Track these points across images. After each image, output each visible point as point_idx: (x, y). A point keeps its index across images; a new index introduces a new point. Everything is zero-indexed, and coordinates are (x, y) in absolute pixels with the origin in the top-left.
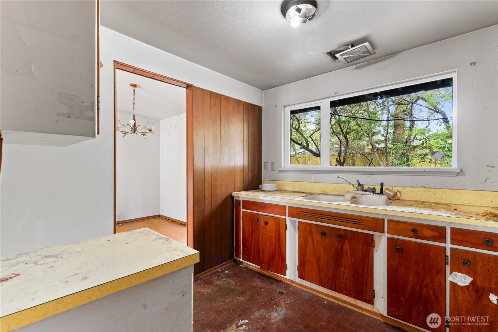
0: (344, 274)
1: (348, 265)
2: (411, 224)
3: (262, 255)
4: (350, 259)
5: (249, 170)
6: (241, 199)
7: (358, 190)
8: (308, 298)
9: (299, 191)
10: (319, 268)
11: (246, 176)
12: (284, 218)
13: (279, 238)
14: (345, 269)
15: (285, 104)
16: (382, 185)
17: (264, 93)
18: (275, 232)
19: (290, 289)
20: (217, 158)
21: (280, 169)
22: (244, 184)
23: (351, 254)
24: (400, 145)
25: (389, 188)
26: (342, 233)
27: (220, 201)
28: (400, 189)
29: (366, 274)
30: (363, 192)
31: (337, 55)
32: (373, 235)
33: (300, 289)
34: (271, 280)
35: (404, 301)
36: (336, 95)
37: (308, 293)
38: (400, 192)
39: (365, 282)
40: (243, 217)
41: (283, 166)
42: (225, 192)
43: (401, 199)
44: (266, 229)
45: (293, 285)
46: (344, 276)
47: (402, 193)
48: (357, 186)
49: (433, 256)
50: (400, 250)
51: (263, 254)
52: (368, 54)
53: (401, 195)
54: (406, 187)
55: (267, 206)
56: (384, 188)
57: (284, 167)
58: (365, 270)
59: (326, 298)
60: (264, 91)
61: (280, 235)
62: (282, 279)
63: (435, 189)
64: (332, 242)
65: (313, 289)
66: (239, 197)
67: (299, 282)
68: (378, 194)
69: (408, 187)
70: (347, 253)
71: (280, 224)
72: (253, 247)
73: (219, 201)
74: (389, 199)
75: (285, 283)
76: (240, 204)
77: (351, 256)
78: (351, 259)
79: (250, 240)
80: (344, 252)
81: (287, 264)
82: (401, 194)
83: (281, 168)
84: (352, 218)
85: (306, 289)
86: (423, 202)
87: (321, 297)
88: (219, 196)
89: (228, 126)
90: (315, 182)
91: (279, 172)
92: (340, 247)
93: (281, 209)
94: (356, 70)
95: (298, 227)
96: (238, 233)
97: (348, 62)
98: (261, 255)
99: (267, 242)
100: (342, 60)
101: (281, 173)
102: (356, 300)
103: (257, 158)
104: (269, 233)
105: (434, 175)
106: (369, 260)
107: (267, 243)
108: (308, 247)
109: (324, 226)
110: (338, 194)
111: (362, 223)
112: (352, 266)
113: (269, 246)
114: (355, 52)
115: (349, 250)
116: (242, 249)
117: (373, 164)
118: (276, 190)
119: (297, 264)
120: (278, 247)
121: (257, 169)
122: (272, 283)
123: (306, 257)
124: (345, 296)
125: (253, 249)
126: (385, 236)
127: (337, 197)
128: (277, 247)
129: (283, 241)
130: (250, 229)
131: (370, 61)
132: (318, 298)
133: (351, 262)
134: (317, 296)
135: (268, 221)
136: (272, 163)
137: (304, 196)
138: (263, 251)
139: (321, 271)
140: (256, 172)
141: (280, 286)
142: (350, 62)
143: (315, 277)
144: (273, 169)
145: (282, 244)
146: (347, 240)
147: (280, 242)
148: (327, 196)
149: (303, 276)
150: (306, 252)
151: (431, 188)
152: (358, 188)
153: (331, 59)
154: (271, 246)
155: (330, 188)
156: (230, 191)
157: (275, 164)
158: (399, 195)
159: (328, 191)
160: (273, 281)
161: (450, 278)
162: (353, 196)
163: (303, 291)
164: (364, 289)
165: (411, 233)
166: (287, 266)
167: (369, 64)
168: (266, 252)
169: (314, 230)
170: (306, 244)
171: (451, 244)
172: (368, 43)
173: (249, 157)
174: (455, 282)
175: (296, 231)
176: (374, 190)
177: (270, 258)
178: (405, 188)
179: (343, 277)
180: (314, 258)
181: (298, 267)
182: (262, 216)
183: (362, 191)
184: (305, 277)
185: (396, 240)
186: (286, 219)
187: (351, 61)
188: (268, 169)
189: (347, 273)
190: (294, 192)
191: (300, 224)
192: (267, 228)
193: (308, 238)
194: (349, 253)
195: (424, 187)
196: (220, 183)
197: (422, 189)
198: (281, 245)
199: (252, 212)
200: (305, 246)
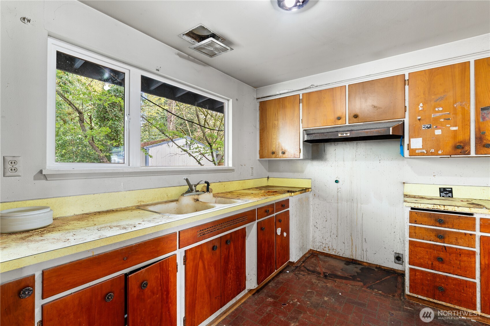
0: (230, 279)
7: (193, 192)
13: (168, 294)
14: (231, 274)
18: (161, 289)
26: (229, 237)
29: (242, 265)
35: (264, 266)
36: (157, 72)
39: (242, 273)
41: (47, 166)
58: (242, 262)
61: (169, 288)
64: (222, 253)
77: (235, 257)
80: (230, 257)
90: (126, 191)
92: (227, 253)
95: (184, 259)
108: (199, 277)
111: (246, 218)
112: (235, 266)
115: (233, 251)
123: (196, 294)
126: (256, 223)
131: (190, 57)
133: (234, 262)
136: (10, 159)
139: (212, 296)
143: (206, 311)
144: (9, 174)
146: (232, 242)
155: (149, 195)
157: (20, 159)
162: (193, 199)
164: (242, 280)
165: (266, 214)
167: (188, 59)
169: (205, 251)
171: (275, 213)
179: (229, 283)
180: (205, 287)
183: (196, 191)
185: (261, 222)
186: (176, 255)
193: (198, 266)
194: (233, 254)
195: (220, 182)
199: (89, 286)
200: (195, 279)
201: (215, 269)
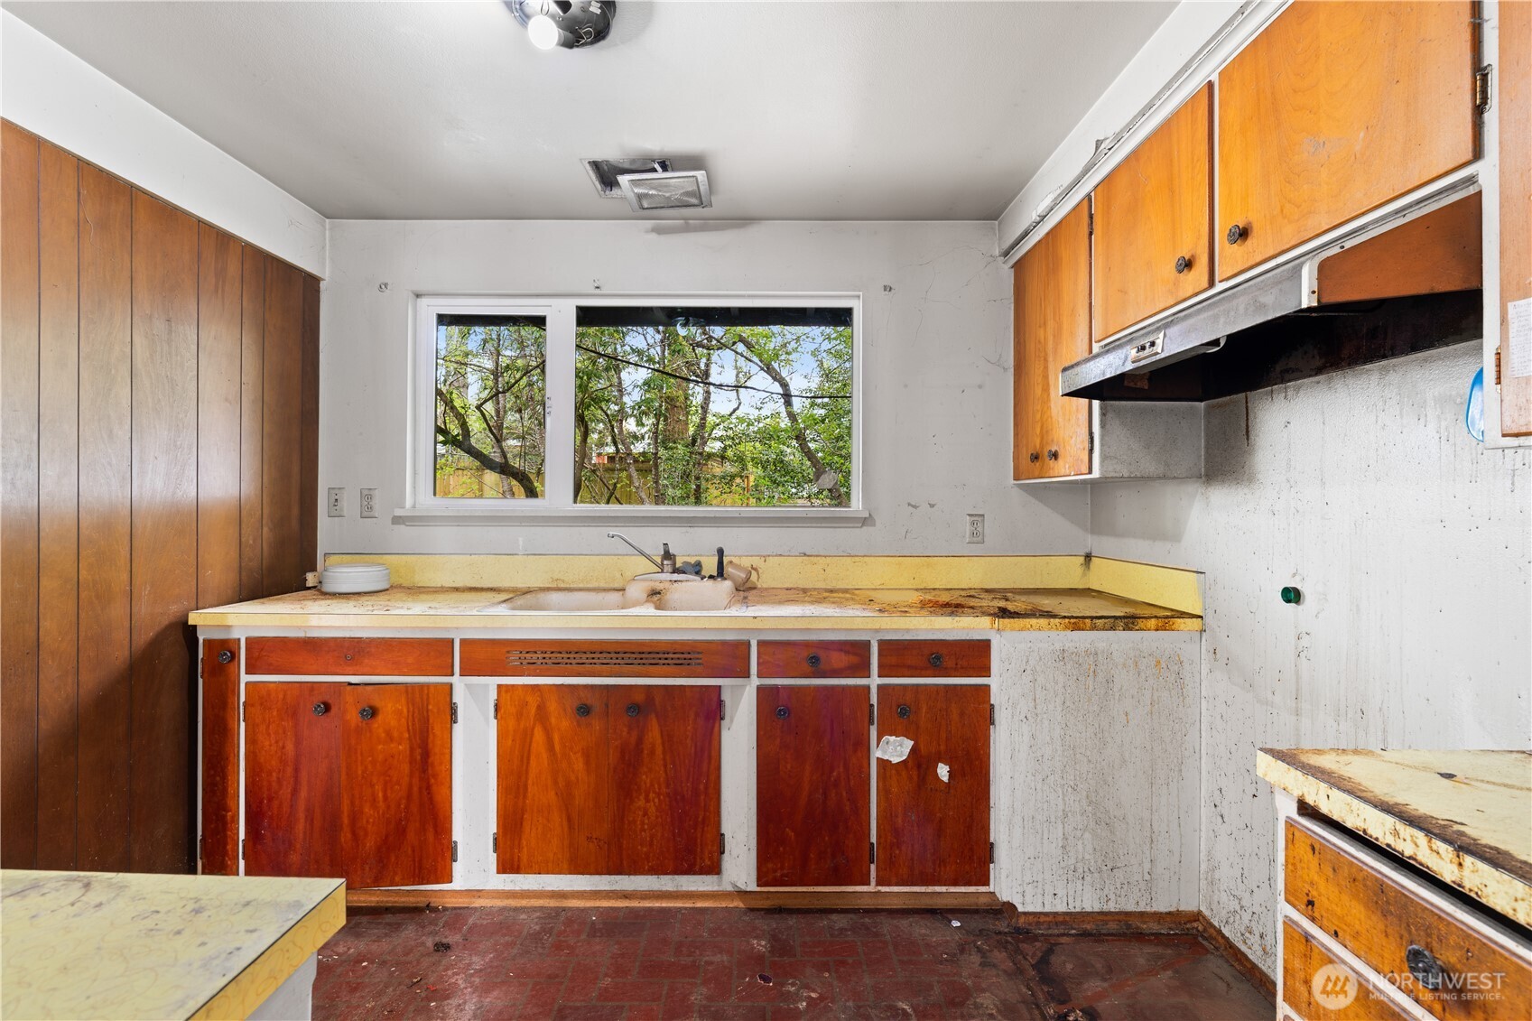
0: (645, 814)
1: (656, 786)
2: (806, 645)
3: (349, 835)
4: (662, 768)
5: (265, 516)
6: (241, 635)
7: (662, 571)
8: (537, 928)
9: (473, 585)
10: (569, 819)
11: (251, 542)
12: (448, 683)
13: (426, 755)
14: (647, 800)
15: (420, 288)
16: (721, 552)
17: (331, 229)
18: (410, 739)
19: (471, 921)
20: (110, 464)
21: (399, 512)
22: (244, 574)
23: (664, 752)
24: (681, 450)
25: (735, 560)
26: (639, 698)
27: (127, 653)
28: (756, 562)
29: (702, 797)
30: (676, 576)
31: (624, 179)
32: (719, 687)
33: (503, 910)
34: (389, 918)
35: (793, 837)
36: (598, 291)
37: (534, 909)
38: (756, 570)
39: (700, 820)
40: (252, 705)
41: (409, 503)
42: (153, 614)
43: (759, 586)
44: (368, 734)
45: (478, 903)
46: (646, 821)
47: (760, 571)
48: (659, 560)
49: (848, 712)
50: (785, 713)
51: (354, 833)
52: (694, 201)
53: (759, 578)
54: (769, 556)
55: (373, 650)
56: (726, 560)
57: (414, 507)
58: (702, 787)
59: (593, 905)
60: (327, 220)
61: (430, 745)
62: (433, 900)
63: (825, 557)
64: (611, 731)
65: (549, 891)
66: (229, 627)
67: (501, 887)
68: (711, 577)
69: (773, 556)
70: (652, 752)
71: (430, 707)
72: (301, 815)
73: (119, 654)
74: (737, 589)
75: (445, 909)
76: (234, 656)
77: (664, 759)
78: (665, 766)
79: (286, 792)
80: (646, 752)
81: (454, 838)
82: (758, 574)
83: (403, 507)
84: (669, 650)
85: (524, 903)
86: (805, 591)
87: (578, 909)
88: (121, 636)
89: (170, 332)
90: (528, 555)
91: (393, 524)
92: (633, 740)
93: (434, 652)
94: (654, 236)
95: (496, 705)
96: (224, 778)
97: (644, 209)
98: (345, 837)
99: (375, 781)
100: (631, 195)
101: (403, 526)
102: (676, 877)
103: (296, 469)
104: (380, 747)
105: (823, 525)
106: (710, 757)
107: (372, 786)
108: (533, 763)
109: (586, 687)
110: (603, 585)
111: (698, 659)
112: (668, 786)
113: (380, 795)
114: (667, 186)
115: (659, 741)
116: (242, 836)
117: (616, 498)
118: (387, 586)
119: (493, 828)
120: (420, 788)
121: (295, 511)
122: (397, 927)
123: (525, 797)
124: (646, 877)
125: (301, 826)
126: (750, 684)
127: (601, 596)
128: (415, 789)
129: (441, 764)
130: (290, 747)
131: (691, 222)
132: (569, 914)
133: (664, 775)
134: (564, 909)
135: (377, 703)
136: (365, 492)
137: (505, 601)
138: (354, 818)
139: (576, 827)
140: (295, 524)
141: (430, 924)
142: (645, 208)
143: (555, 854)
144: (367, 511)
145: (435, 776)
146: (653, 716)
147: (430, 771)
148: (570, 593)
149: (516, 864)
150: (527, 778)
151: (817, 556)
152: (662, 564)
153: (597, 183)
154: (389, 791)
155: (574, 571)
156: (174, 609)
157: (377, 494)
158: (754, 576)
159: (571, 578)
160: (398, 918)
161: (877, 753)
162: (650, 588)
163: (516, 909)
164: (699, 840)
165: (807, 667)
166: (456, 846)
167: (687, 229)
168: (367, 822)
169: (553, 706)
170: (525, 757)
171: (879, 677)
172: (704, 172)
173: (265, 468)
174: (886, 757)
175: (487, 719)
176: (698, 568)
177: (387, 837)
178: (767, 559)
179: (643, 823)
180: (553, 793)
181: (495, 839)
182: (349, 688)
183: (674, 572)
184: (522, 865)
185: (776, 688)
186: (451, 685)
187: (652, 206)
188: (345, 513)
189: (652, 810)
190: (457, 589)
191: (503, 693)
192: (371, 731)
193: (532, 734)
194: (659, 750)
195: (805, 555)
196: (125, 576)
197: (800, 559)
198: (432, 781)
199: (299, 680)
200: (522, 761)
201: (587, 763)
